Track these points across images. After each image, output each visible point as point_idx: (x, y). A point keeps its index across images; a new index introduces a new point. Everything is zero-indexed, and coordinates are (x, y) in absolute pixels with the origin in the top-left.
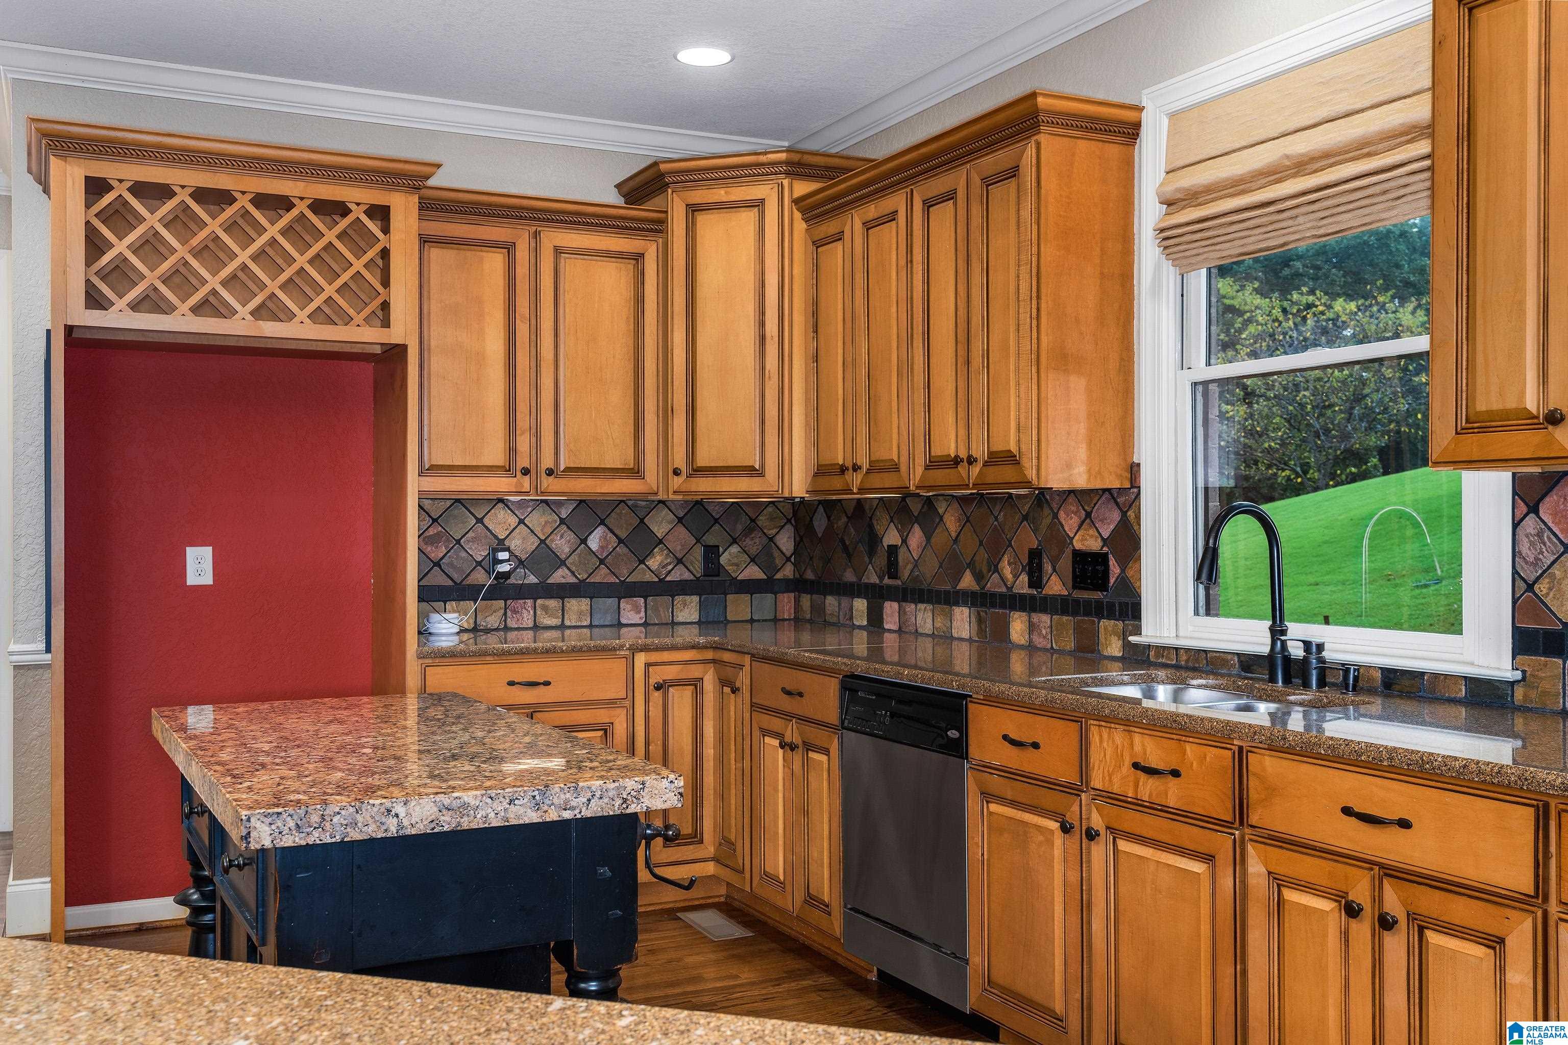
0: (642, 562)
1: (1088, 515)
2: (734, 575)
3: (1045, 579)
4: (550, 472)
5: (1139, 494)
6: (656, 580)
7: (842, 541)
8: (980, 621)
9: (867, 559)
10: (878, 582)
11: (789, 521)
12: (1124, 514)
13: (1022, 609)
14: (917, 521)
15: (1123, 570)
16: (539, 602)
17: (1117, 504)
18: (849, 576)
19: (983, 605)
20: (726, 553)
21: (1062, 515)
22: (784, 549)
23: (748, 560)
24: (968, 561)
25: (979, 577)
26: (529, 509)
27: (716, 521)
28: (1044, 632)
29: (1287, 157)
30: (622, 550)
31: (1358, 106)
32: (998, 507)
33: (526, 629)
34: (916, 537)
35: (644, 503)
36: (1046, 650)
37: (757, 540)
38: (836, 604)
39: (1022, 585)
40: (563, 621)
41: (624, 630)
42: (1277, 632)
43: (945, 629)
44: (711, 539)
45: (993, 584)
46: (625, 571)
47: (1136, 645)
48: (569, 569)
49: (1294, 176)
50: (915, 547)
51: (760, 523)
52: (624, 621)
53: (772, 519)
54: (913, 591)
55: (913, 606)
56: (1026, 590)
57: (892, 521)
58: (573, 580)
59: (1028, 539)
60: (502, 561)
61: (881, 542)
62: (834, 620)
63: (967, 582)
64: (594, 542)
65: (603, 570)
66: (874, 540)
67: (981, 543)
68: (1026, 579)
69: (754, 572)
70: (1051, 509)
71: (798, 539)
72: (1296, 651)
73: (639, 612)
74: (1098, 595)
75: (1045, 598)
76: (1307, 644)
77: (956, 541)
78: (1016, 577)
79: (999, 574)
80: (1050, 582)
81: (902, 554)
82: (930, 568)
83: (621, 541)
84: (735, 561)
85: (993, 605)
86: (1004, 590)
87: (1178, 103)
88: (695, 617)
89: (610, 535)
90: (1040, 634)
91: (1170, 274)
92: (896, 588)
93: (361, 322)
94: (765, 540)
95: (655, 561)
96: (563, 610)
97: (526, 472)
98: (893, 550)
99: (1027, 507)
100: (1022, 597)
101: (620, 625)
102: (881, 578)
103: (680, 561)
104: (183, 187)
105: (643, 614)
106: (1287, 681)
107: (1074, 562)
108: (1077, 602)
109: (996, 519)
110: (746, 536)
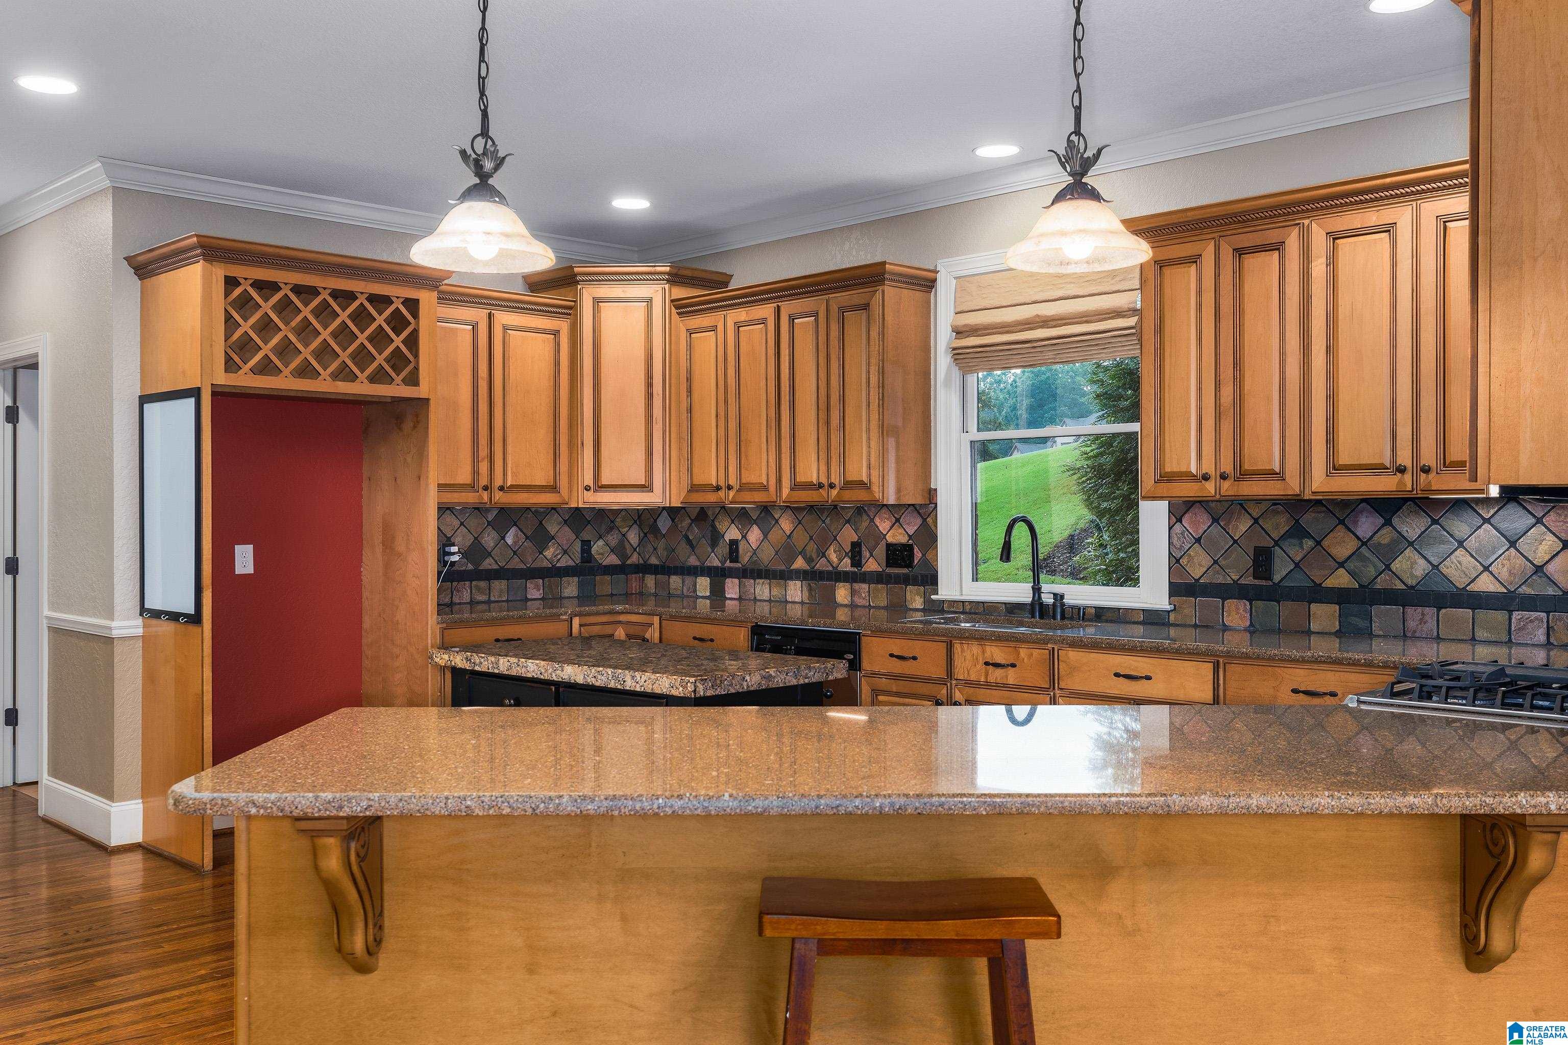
0: (541, 553)
1: (898, 520)
2: (600, 562)
3: (863, 561)
4: (501, 488)
5: (936, 507)
6: (551, 566)
7: (687, 537)
8: (810, 590)
9: (709, 549)
10: (720, 565)
11: (635, 522)
12: (925, 520)
13: (846, 581)
14: (755, 522)
15: (924, 555)
16: (474, 583)
17: (919, 513)
18: (693, 561)
19: (812, 579)
20: (595, 546)
21: (877, 521)
22: (632, 542)
23: (609, 551)
24: (800, 550)
25: (809, 560)
26: (467, 515)
27: (589, 522)
28: (863, 595)
29: (1038, 316)
30: (528, 544)
31: (1081, 294)
32: (826, 513)
33: (465, 603)
34: (755, 534)
35: (542, 510)
36: (864, 607)
37: (615, 536)
38: (681, 581)
39: (846, 565)
40: (489, 597)
41: (529, 603)
42: (1037, 590)
43: (780, 596)
44: (586, 536)
45: (821, 565)
46: (530, 560)
47: (933, 601)
48: (493, 558)
49: (1042, 327)
50: (754, 540)
51: (617, 524)
52: (529, 597)
53: (624, 520)
54: (752, 571)
55: (752, 581)
56: (849, 569)
57: (733, 522)
58: (495, 567)
59: (848, 535)
60: (454, 554)
61: (723, 536)
62: (679, 592)
63: (800, 563)
64: (509, 540)
65: (516, 559)
66: (715, 538)
67: (811, 538)
68: (849, 561)
69: (613, 560)
70: (868, 516)
71: (642, 535)
72: (1048, 599)
73: (539, 590)
74: (905, 571)
75: (865, 573)
76: (1055, 595)
77: (789, 537)
78: (841, 560)
79: (826, 558)
80: (868, 563)
81: (742, 546)
82: (767, 555)
83: (527, 538)
84: (601, 551)
85: (821, 579)
86: (831, 569)
87: (961, 272)
88: (575, 593)
89: (520, 533)
90: (860, 597)
91: (956, 373)
92: (737, 569)
93: (400, 382)
94: (620, 536)
95: (549, 553)
96: (489, 590)
97: (486, 488)
98: (734, 543)
99: (849, 515)
100: (846, 573)
101: (527, 600)
102: (723, 563)
103: (565, 552)
104: (286, 284)
105: (541, 591)
106: (1041, 617)
107: (887, 550)
108: (889, 575)
109: (824, 522)
110: (608, 533)
